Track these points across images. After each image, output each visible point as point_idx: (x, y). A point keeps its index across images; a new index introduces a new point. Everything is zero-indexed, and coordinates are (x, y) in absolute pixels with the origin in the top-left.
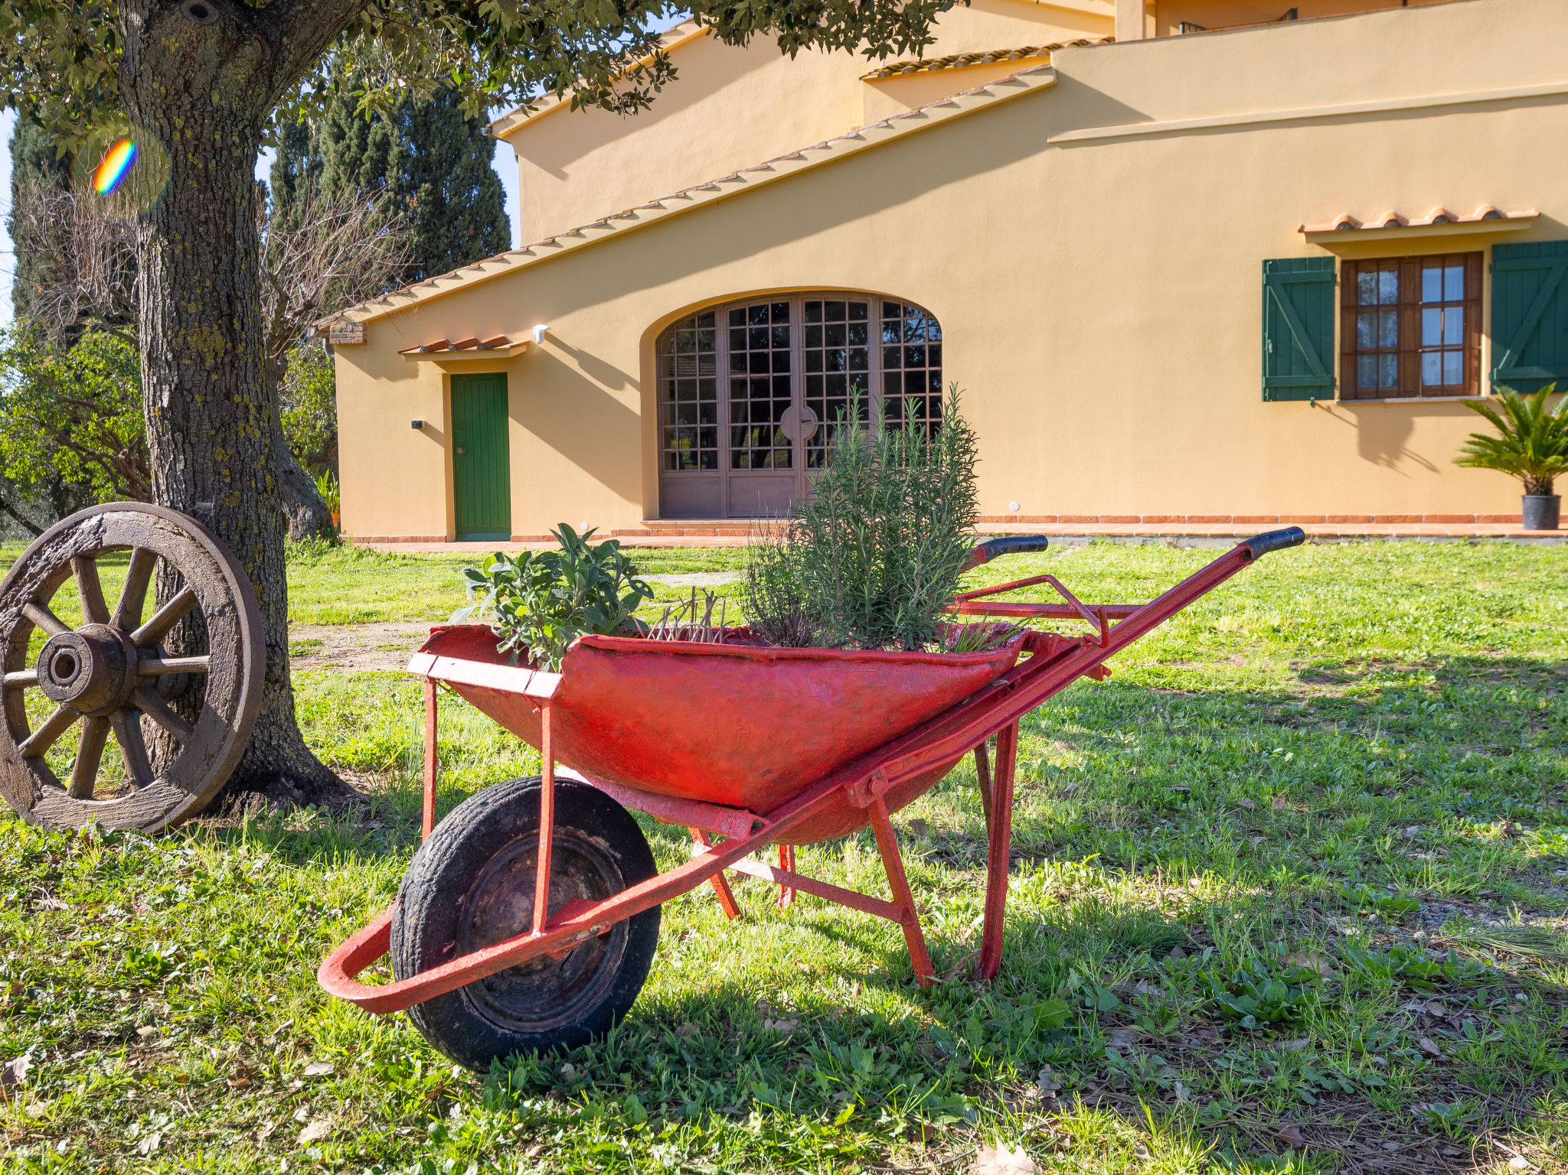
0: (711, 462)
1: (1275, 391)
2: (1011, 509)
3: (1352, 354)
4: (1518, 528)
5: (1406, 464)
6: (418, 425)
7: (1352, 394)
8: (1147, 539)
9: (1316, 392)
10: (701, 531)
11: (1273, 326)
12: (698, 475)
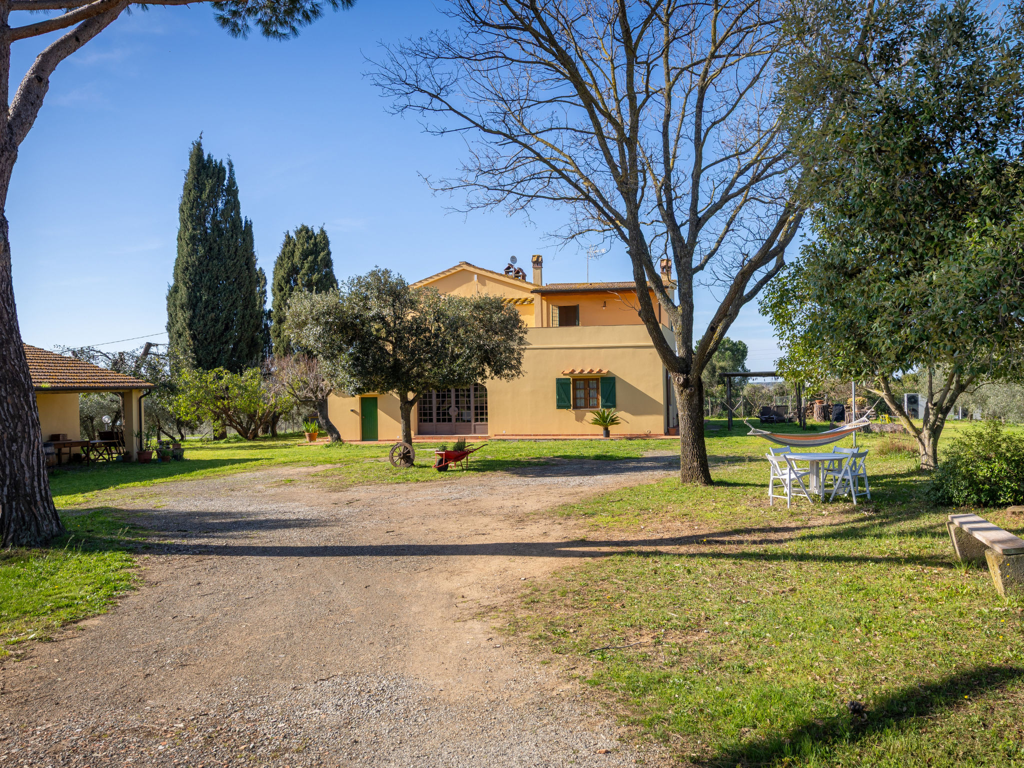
0: (431, 420)
1: (559, 407)
2: (504, 433)
3: (575, 399)
4: (602, 437)
5: (584, 422)
6: (352, 411)
7: (576, 407)
8: (530, 440)
9: (568, 407)
10: (429, 438)
11: (558, 393)
12: (428, 424)
